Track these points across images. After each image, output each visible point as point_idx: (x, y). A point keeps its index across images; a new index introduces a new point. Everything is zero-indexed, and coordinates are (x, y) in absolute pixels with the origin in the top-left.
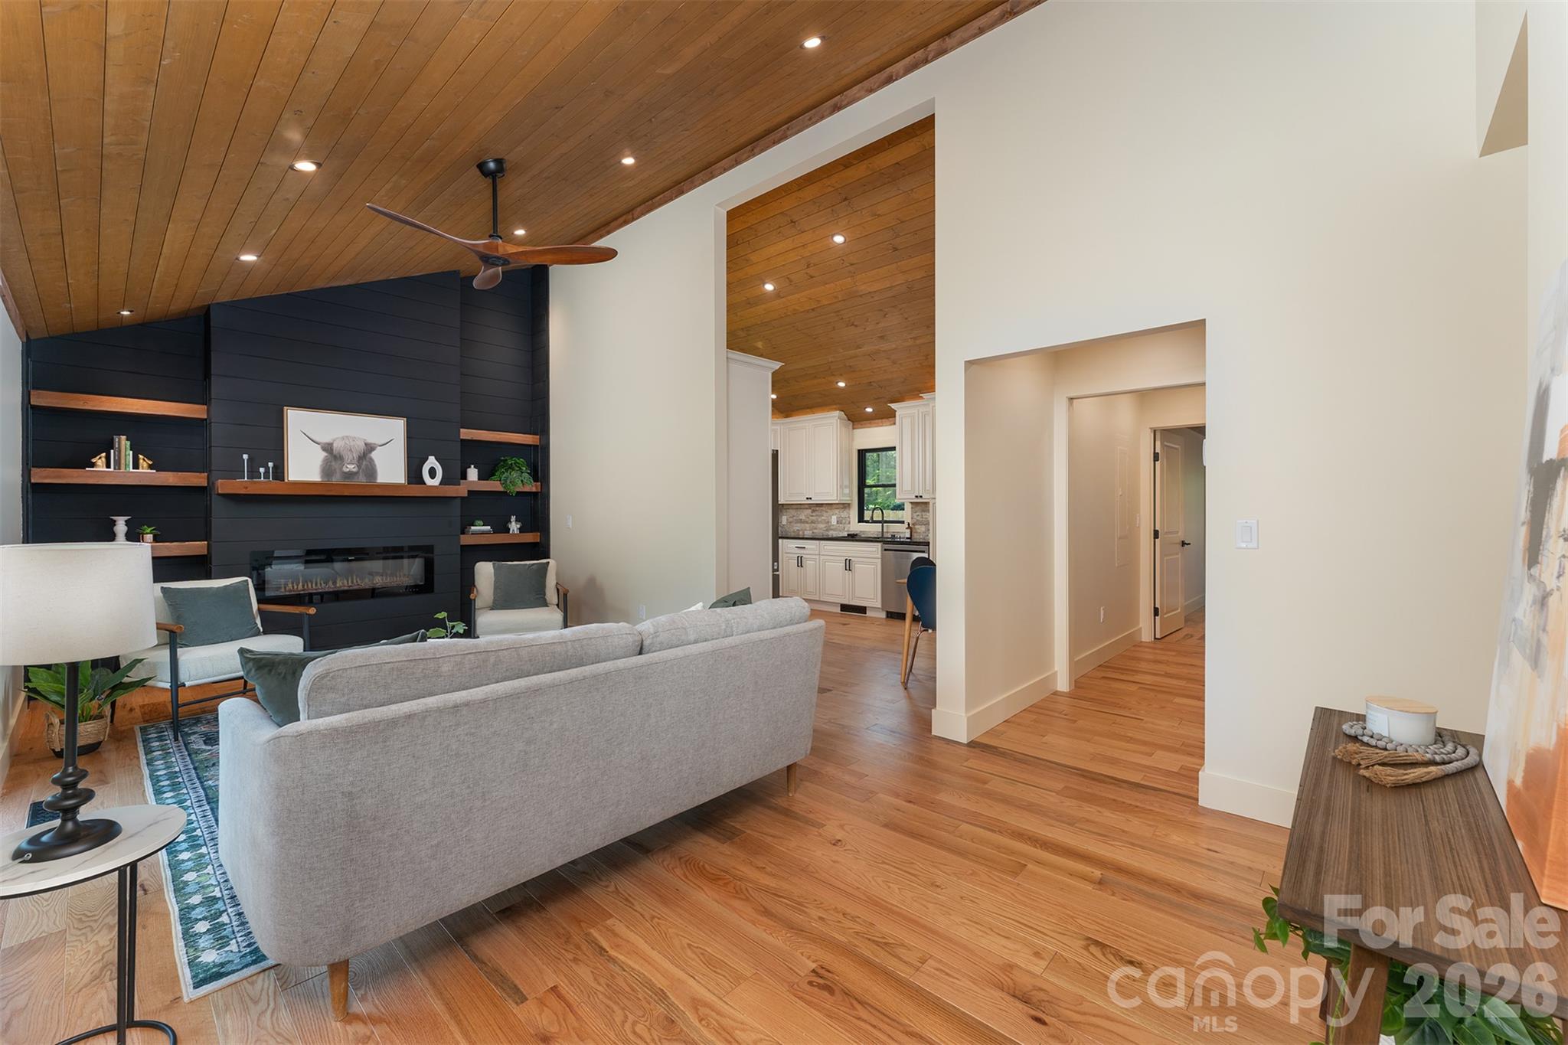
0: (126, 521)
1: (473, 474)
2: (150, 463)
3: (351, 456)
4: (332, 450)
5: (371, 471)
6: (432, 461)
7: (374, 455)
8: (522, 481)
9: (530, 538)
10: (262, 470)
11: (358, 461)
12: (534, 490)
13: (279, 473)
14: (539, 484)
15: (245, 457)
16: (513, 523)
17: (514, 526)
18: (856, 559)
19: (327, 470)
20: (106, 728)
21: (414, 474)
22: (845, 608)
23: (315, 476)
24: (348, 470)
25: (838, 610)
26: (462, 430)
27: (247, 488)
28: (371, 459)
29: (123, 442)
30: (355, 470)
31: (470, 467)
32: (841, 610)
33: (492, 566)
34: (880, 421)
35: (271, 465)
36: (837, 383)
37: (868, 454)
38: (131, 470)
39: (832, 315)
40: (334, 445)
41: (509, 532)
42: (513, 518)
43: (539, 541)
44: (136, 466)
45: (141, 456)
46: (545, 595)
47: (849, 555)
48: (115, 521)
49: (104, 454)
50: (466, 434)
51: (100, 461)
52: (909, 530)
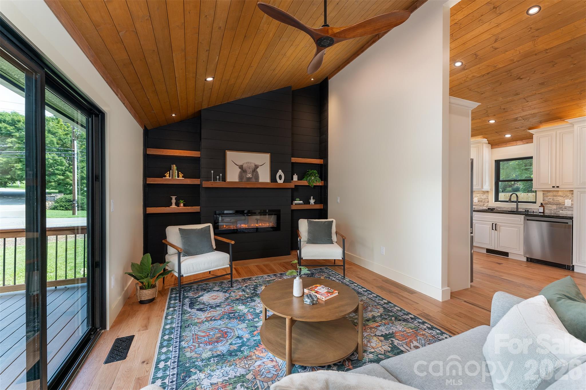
0: (175, 198)
1: (295, 178)
2: (183, 175)
3: (249, 171)
4: (243, 168)
5: (257, 177)
6: (280, 172)
7: (258, 170)
8: (316, 181)
9: (318, 206)
10: (218, 177)
11: (252, 173)
12: (321, 184)
13: (224, 179)
14: (323, 182)
15: (212, 172)
16: (312, 200)
17: (312, 201)
18: (500, 224)
19: (241, 177)
20: (156, 291)
21: (273, 179)
22: (489, 251)
23: (236, 179)
24: (248, 177)
25: (485, 251)
26: (292, 158)
27: (212, 185)
28: (257, 172)
29: (174, 167)
30: (251, 177)
31: (294, 175)
32: (487, 252)
33: (307, 221)
34: (515, 142)
35: (221, 175)
36: (489, 121)
37: (501, 163)
38: (177, 178)
39: (504, 74)
40: (244, 166)
41: (310, 204)
42: (312, 197)
43: (322, 208)
44: (178, 177)
45: (180, 173)
46: (332, 238)
47: (495, 221)
48: (172, 198)
49: (168, 172)
50: (294, 160)
51: (167, 175)
52: (542, 208)
